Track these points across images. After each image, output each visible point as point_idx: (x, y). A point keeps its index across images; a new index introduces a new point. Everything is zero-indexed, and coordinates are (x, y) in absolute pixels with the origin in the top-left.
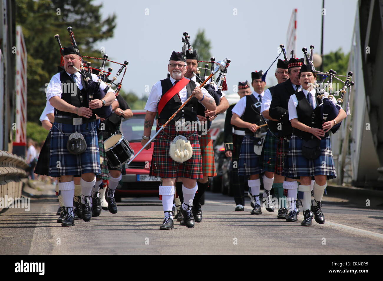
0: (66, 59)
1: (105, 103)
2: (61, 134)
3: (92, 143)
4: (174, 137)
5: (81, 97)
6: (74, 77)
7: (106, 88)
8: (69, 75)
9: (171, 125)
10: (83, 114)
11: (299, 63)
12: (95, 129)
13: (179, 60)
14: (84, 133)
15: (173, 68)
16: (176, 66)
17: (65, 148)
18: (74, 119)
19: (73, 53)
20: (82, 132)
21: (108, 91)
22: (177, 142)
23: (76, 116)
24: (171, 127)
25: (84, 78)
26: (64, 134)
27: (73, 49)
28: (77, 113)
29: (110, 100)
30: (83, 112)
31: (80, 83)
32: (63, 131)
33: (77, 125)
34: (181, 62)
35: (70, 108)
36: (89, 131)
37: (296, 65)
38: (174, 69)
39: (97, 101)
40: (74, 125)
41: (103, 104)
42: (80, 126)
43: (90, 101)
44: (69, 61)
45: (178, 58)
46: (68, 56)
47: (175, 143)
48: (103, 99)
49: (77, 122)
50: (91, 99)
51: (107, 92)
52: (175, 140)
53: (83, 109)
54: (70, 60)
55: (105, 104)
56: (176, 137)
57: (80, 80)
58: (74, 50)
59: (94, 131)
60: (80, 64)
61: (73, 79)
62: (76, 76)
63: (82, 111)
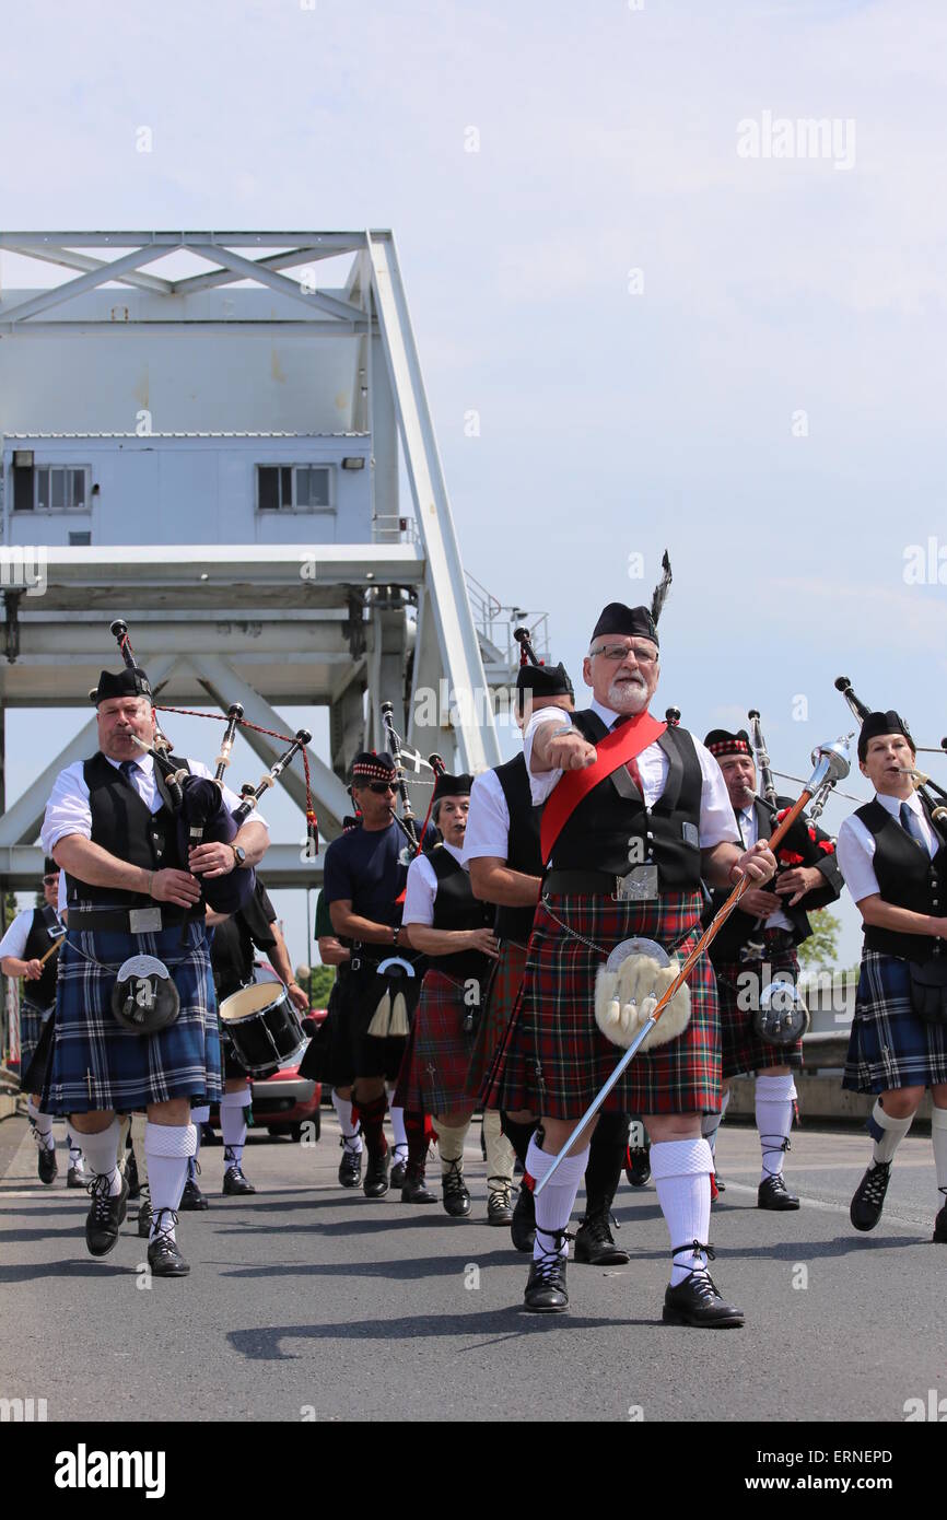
0: (109, 713)
1: (243, 858)
2: (90, 970)
3: (200, 992)
4: (610, 948)
5: (156, 836)
6: (133, 771)
7: (240, 808)
8: (117, 765)
9: (598, 897)
10: (168, 893)
11: (737, 742)
12: (203, 947)
13: (639, 631)
14: (172, 960)
15: (615, 663)
16: (627, 654)
17: (107, 1014)
18: (133, 914)
19: (133, 692)
20: (161, 956)
21: (248, 819)
22: (622, 964)
23: (143, 901)
24: (598, 906)
25: (165, 775)
26: (102, 969)
27: (135, 681)
28: (147, 892)
29: (255, 850)
30: (169, 883)
31: (152, 791)
32: (100, 959)
33: (145, 934)
34: (644, 643)
35: (124, 874)
36: (186, 951)
37: (728, 749)
38: (619, 667)
39: (218, 847)
40: (135, 935)
41: (238, 859)
42: (153, 935)
43: (194, 848)
44: (121, 720)
45: (635, 623)
46: (118, 702)
47: (616, 971)
48: (237, 844)
49: (143, 921)
50: (196, 842)
51: (243, 820)
52: (613, 955)
53: (169, 875)
54: (123, 716)
55: (243, 860)
56: (619, 943)
57: (151, 780)
58: (138, 682)
59: (201, 952)
60: (154, 731)
61: (129, 777)
62: (137, 768)
63: (163, 882)
